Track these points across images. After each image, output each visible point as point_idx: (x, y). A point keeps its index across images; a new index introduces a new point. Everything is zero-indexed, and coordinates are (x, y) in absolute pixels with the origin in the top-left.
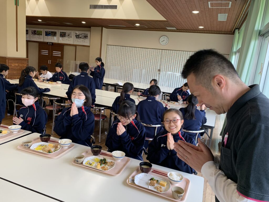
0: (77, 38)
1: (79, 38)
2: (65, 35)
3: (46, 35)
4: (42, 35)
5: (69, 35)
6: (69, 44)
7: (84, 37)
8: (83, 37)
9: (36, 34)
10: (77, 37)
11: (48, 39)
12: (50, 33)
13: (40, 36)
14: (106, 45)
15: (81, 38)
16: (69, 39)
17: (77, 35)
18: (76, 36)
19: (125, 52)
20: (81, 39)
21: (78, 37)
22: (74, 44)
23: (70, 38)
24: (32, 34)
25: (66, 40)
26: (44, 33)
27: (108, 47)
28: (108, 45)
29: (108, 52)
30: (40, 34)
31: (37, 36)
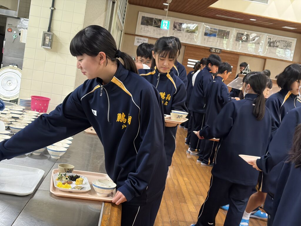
0: (270, 46)
1: (274, 46)
2: (247, 39)
3: (206, 35)
5: (254, 40)
7: (284, 46)
8: (282, 46)
9: (183, 30)
10: (270, 44)
11: (210, 42)
13: (193, 34)
15: (277, 47)
16: (254, 47)
17: (271, 42)
18: (269, 42)
20: (278, 49)
21: (272, 44)
23: (257, 45)
24: (174, 29)
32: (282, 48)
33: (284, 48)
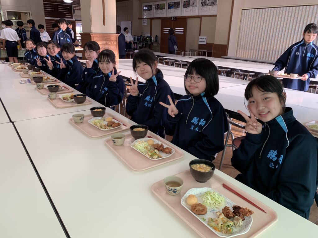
0: (203, 6)
1: (205, 5)
2: (189, 4)
3: (169, 9)
4: (164, 8)
5: (193, 4)
6: (193, 16)
8: (211, 3)
9: (159, 9)
10: (203, 4)
11: (171, 13)
12: (173, 5)
13: (163, 10)
14: (241, 10)
15: (207, 5)
16: (194, 10)
17: (203, 2)
19: (270, 17)
20: (208, 7)
22: (199, 15)
23: (195, 7)
24: (155, 10)
25: (191, 11)
26: (167, 6)
27: (244, 12)
28: (244, 10)
29: (243, 20)
30: (163, 8)
31: (160, 11)
32: (210, 5)
33: (212, 4)
